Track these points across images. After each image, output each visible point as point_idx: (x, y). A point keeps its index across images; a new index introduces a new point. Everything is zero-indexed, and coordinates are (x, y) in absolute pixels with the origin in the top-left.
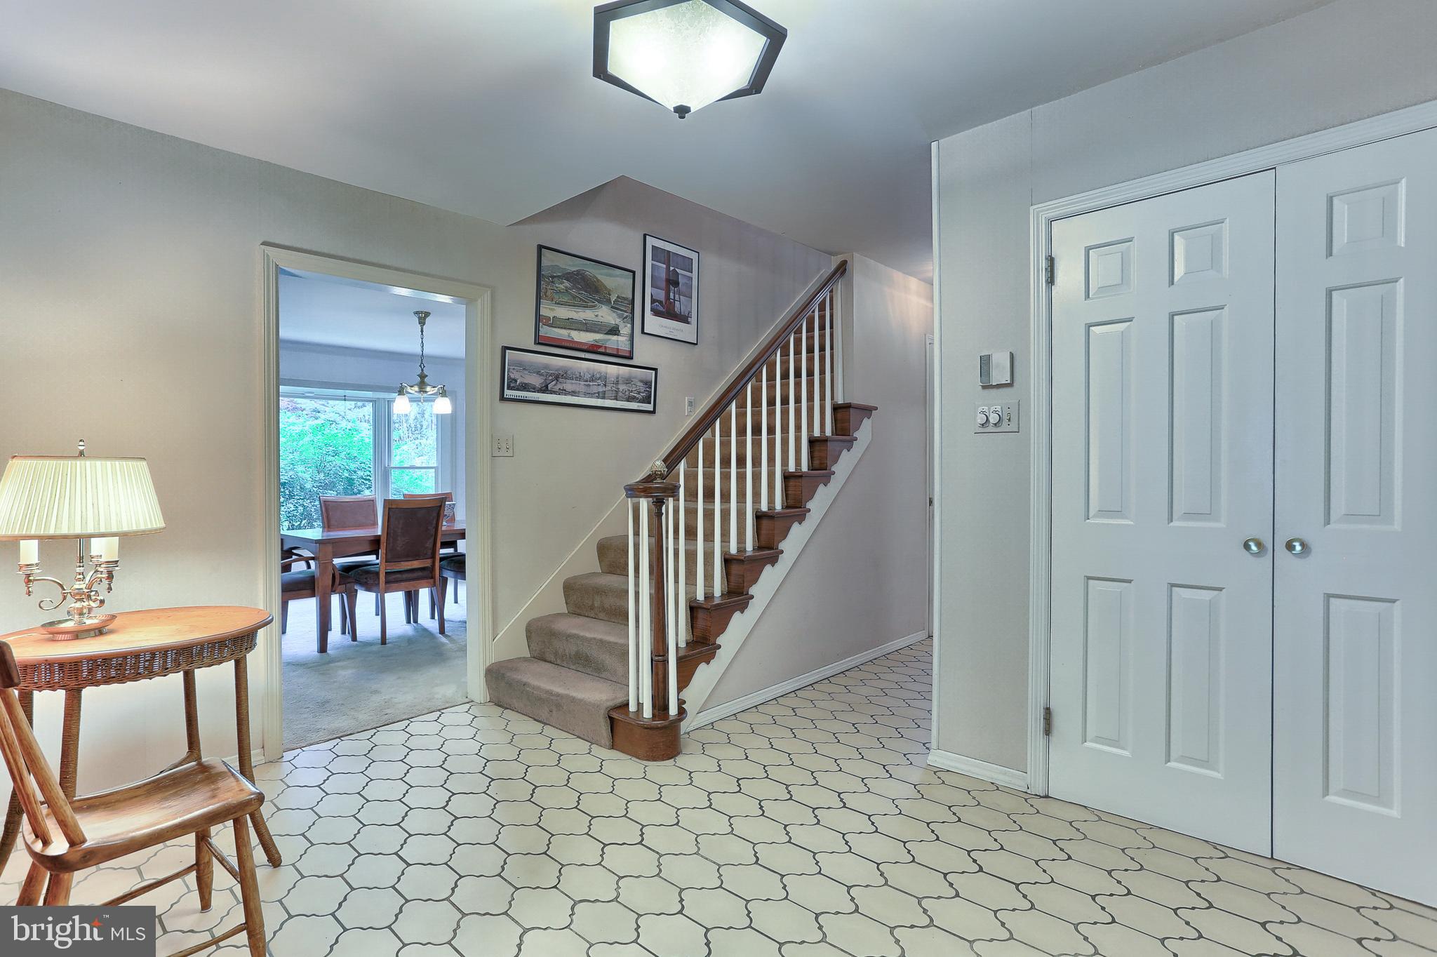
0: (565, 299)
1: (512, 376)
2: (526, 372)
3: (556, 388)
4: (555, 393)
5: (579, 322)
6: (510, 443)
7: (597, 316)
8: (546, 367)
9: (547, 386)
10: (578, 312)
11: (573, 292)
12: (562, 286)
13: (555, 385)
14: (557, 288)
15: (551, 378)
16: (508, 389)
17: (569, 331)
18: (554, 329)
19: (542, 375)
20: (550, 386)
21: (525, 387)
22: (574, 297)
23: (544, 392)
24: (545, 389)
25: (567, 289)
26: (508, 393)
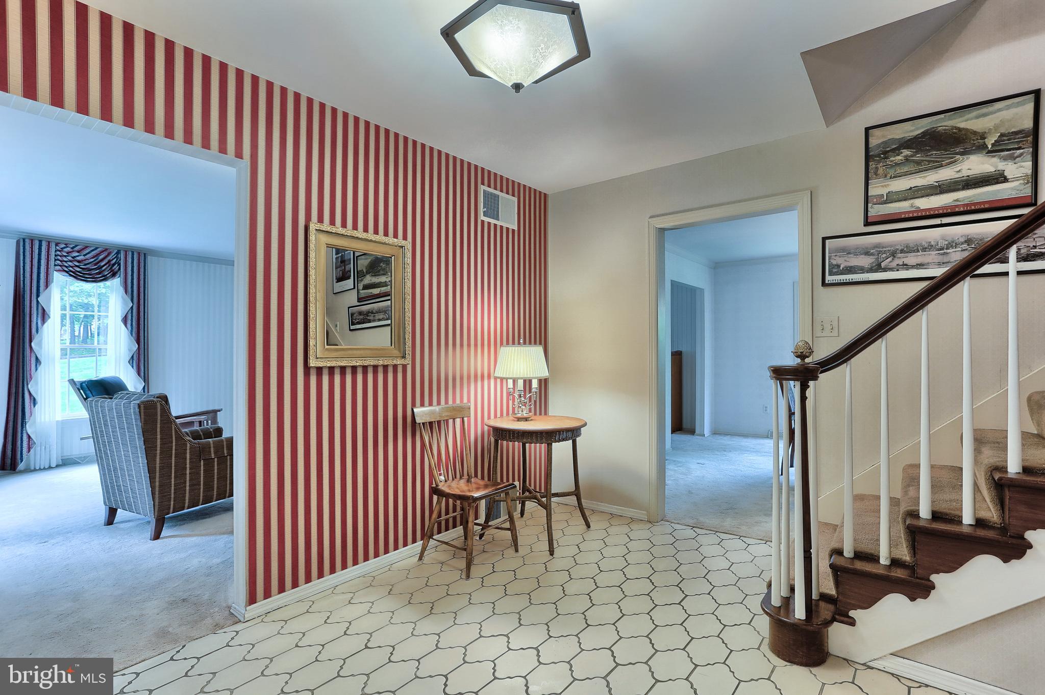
0: (906, 169)
1: (834, 262)
2: (852, 255)
3: (894, 264)
4: (891, 269)
5: (931, 187)
6: (835, 324)
7: (959, 171)
8: (877, 246)
9: (879, 265)
10: (926, 176)
11: (918, 157)
12: (899, 158)
13: (891, 262)
14: (891, 161)
15: (884, 256)
16: (830, 274)
17: (912, 201)
18: (887, 205)
19: (872, 254)
20: (883, 265)
21: (850, 270)
22: (918, 163)
23: (876, 271)
24: (878, 268)
25: (907, 159)
26: (829, 279)
